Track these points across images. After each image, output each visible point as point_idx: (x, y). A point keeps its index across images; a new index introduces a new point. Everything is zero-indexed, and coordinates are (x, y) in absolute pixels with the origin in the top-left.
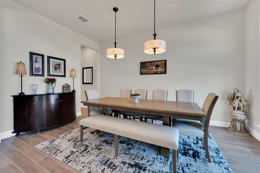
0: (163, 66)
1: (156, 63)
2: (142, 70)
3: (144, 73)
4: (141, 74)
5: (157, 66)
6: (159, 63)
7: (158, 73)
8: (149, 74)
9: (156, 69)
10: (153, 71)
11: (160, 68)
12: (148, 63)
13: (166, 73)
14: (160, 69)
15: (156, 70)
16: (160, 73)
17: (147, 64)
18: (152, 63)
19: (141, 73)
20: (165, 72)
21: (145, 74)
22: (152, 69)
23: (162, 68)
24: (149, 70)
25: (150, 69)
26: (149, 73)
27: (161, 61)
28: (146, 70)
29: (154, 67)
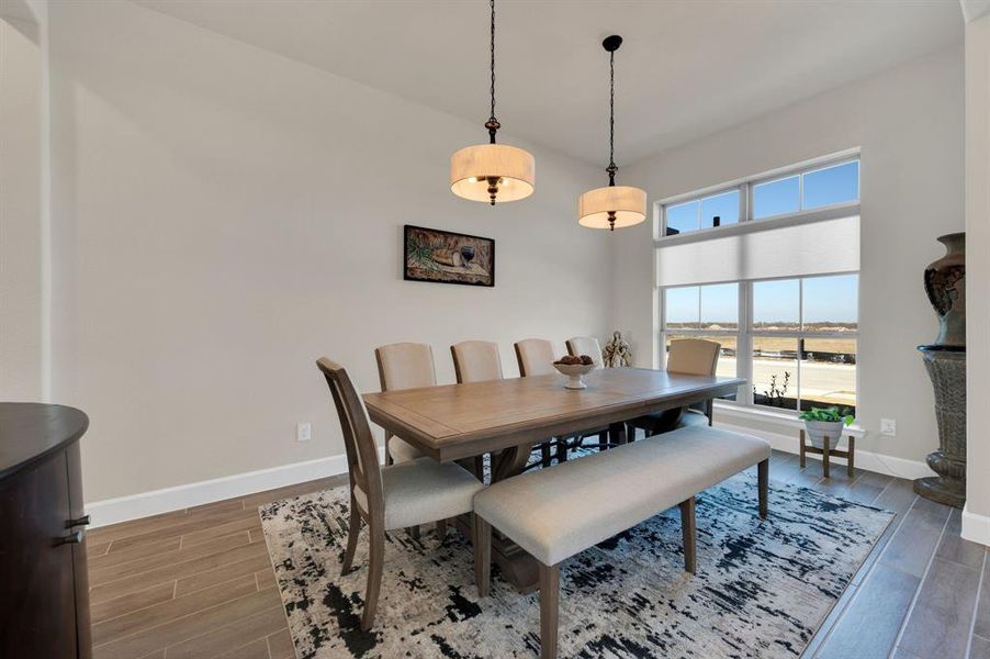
0: (486, 260)
1: (463, 243)
2: (413, 263)
3: (418, 274)
4: (406, 278)
5: (468, 256)
6: (471, 245)
7: (469, 280)
8: (440, 281)
9: (464, 265)
10: (454, 270)
11: (475, 266)
12: (435, 236)
13: (492, 285)
14: (476, 270)
15: (461, 271)
16: (474, 281)
17: (431, 238)
18: (449, 239)
19: (409, 275)
20: (490, 282)
21: (423, 280)
22: (449, 261)
23: (482, 266)
24: (440, 266)
25: (444, 261)
26: (439, 276)
27: (478, 241)
28: (429, 264)
29: (456, 259)
